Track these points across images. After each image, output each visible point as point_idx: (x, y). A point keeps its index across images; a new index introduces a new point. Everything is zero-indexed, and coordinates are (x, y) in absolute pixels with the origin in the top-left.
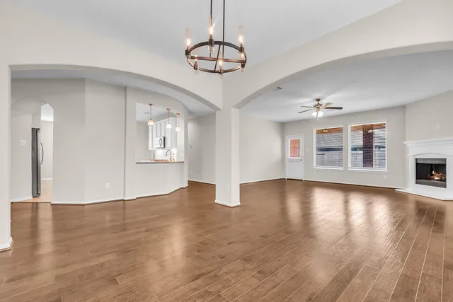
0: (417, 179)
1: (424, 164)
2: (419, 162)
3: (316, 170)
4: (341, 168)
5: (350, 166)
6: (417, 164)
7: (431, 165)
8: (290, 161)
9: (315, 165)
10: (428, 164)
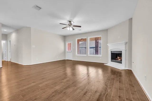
0: (111, 59)
1: (114, 53)
2: (112, 52)
3: (76, 56)
4: (85, 55)
5: (89, 54)
6: (112, 53)
7: (116, 54)
8: (68, 52)
9: (76, 54)
10: (115, 53)
